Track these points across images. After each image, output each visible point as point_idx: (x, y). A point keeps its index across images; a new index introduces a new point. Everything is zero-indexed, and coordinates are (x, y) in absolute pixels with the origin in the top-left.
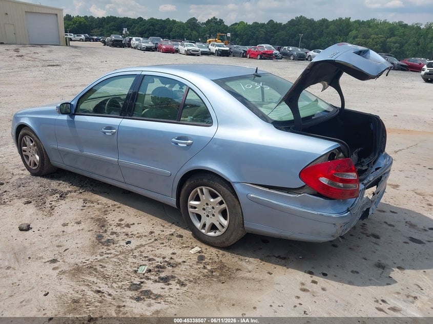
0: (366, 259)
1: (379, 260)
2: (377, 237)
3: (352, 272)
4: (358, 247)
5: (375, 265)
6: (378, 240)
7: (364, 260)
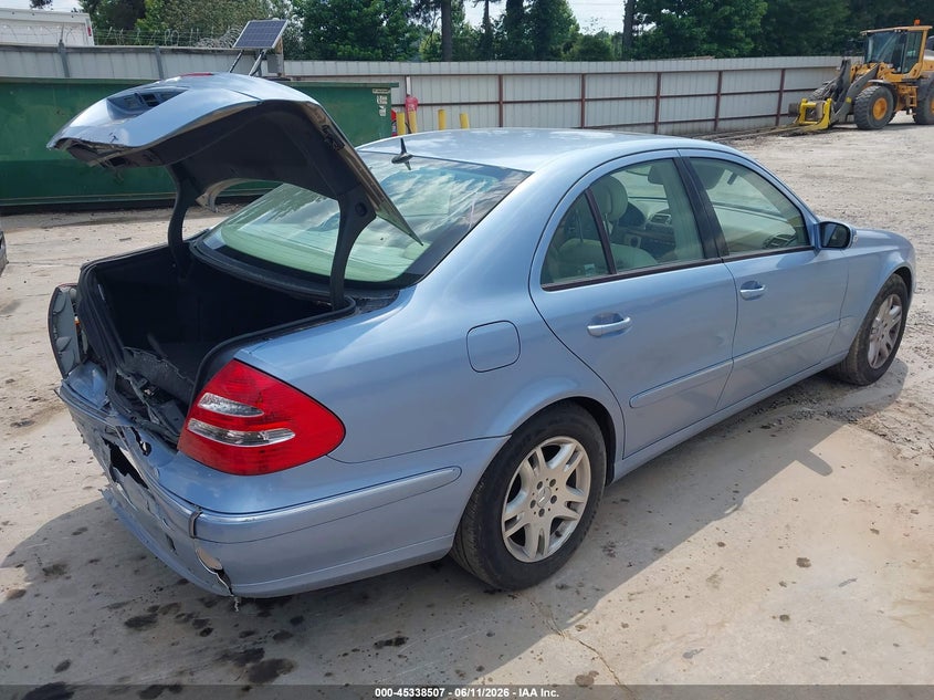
0: (92, 561)
1: (68, 578)
2: (135, 624)
3: (84, 529)
4: (136, 571)
5: (64, 566)
6: (126, 620)
7: (93, 558)
